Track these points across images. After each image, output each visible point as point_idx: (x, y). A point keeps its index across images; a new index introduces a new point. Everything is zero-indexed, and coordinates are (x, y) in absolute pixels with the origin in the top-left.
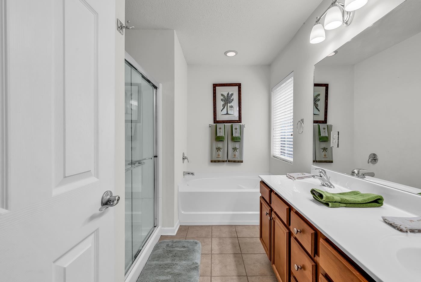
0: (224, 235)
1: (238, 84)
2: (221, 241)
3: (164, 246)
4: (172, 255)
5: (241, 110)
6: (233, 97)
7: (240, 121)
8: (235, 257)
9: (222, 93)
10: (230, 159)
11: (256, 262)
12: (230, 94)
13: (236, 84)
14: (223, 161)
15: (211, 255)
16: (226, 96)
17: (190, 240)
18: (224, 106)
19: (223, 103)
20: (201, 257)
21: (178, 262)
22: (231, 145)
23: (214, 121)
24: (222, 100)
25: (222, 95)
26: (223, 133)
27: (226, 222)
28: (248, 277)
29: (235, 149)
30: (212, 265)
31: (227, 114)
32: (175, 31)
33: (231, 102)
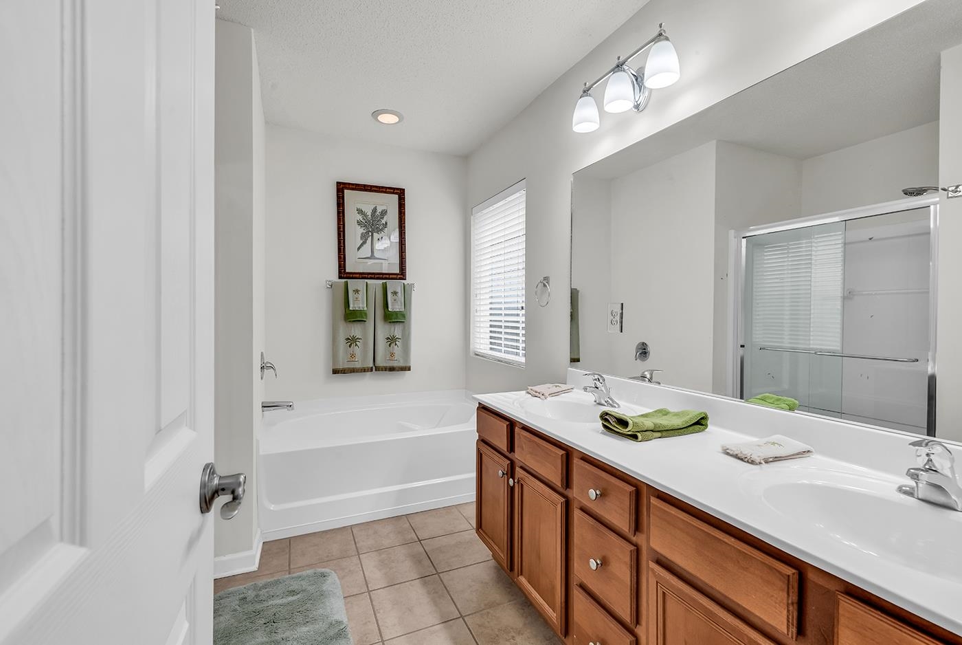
0: (386, 543)
1: (398, 189)
2: (383, 556)
3: (234, 602)
4: (263, 621)
5: (405, 250)
6: (385, 217)
7: (402, 274)
8: (425, 584)
9: (359, 206)
10: (380, 363)
11: (473, 583)
12: (379, 210)
13: (394, 189)
14: (364, 370)
15: (369, 593)
16: (369, 214)
17: (304, 573)
18: (364, 238)
19: (361, 230)
20: (345, 606)
21: (288, 634)
22: (383, 331)
23: (340, 272)
24: (359, 223)
25: (360, 211)
26: (363, 304)
27: (385, 511)
28: (466, 619)
29: (391, 340)
30: (378, 615)
31: (372, 257)
32: (253, 30)
33: (382, 230)
